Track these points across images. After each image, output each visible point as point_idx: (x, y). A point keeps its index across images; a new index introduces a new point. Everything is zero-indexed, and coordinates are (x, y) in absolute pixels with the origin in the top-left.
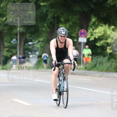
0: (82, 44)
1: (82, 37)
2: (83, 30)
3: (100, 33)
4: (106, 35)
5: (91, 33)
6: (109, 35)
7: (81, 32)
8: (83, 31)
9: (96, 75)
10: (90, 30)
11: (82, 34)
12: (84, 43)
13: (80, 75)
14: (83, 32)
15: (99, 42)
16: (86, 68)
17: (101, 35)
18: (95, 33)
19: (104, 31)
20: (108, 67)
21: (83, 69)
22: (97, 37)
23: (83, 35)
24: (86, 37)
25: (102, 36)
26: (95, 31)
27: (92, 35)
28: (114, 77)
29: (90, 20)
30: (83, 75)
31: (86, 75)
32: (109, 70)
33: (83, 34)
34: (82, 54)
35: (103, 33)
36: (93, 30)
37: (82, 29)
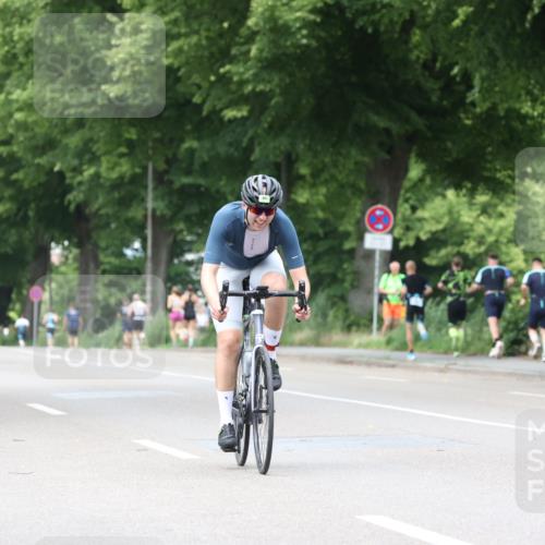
0: (377, 257)
1: (378, 230)
2: (379, 206)
3: (438, 222)
4: (458, 228)
5: (405, 219)
6: (467, 227)
7: (373, 212)
8: (380, 209)
9: (428, 365)
10: (404, 209)
11: (375, 221)
12: (383, 253)
13: (369, 364)
14: (378, 213)
15: (433, 253)
16: (389, 342)
17: (440, 227)
18: (420, 220)
19: (450, 212)
20: (469, 339)
21: (378, 346)
22: (424, 237)
23: (380, 226)
24: (391, 232)
25: (444, 231)
26: (420, 213)
27: (408, 229)
28: (493, 373)
29: (406, 170)
30: (380, 365)
31: (393, 366)
32: (472, 349)
33: (379, 219)
34: (376, 291)
35: (446, 220)
36: (414, 209)
37: (377, 203)
